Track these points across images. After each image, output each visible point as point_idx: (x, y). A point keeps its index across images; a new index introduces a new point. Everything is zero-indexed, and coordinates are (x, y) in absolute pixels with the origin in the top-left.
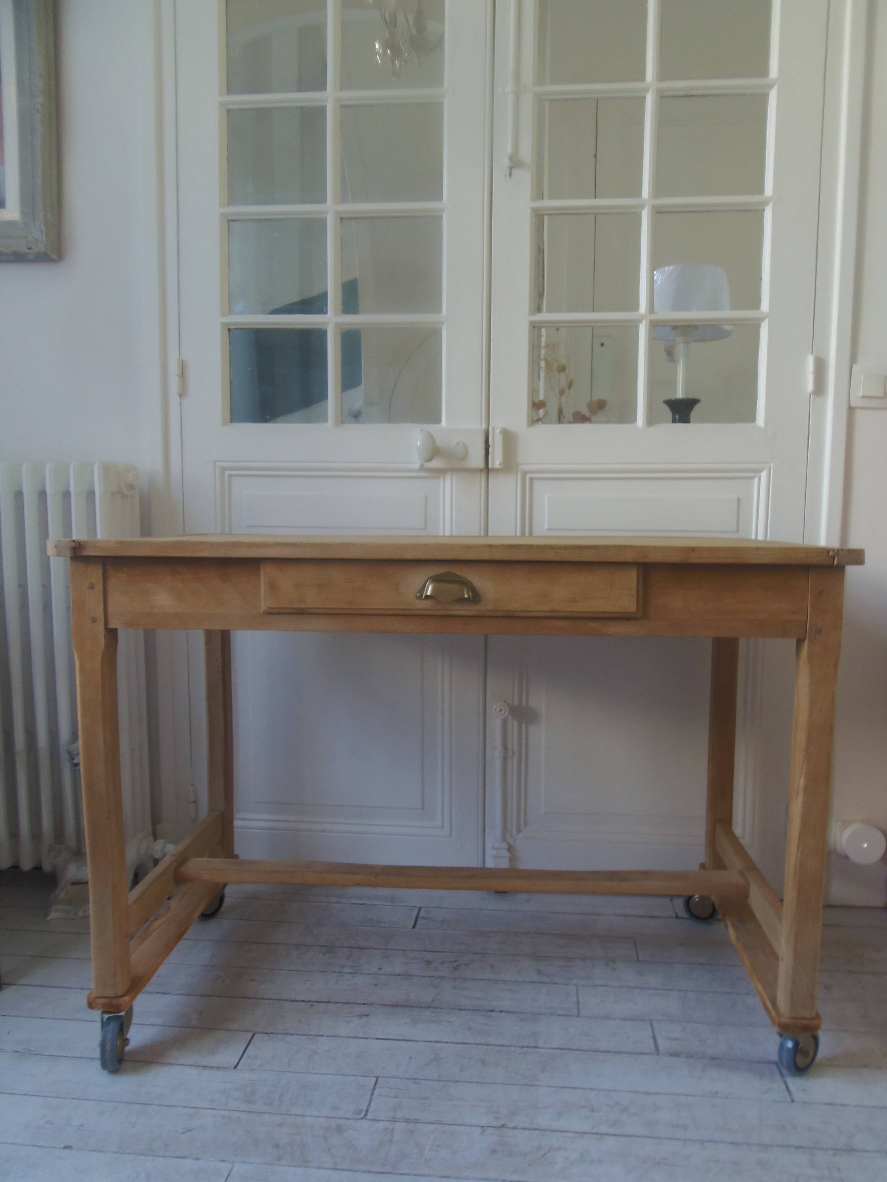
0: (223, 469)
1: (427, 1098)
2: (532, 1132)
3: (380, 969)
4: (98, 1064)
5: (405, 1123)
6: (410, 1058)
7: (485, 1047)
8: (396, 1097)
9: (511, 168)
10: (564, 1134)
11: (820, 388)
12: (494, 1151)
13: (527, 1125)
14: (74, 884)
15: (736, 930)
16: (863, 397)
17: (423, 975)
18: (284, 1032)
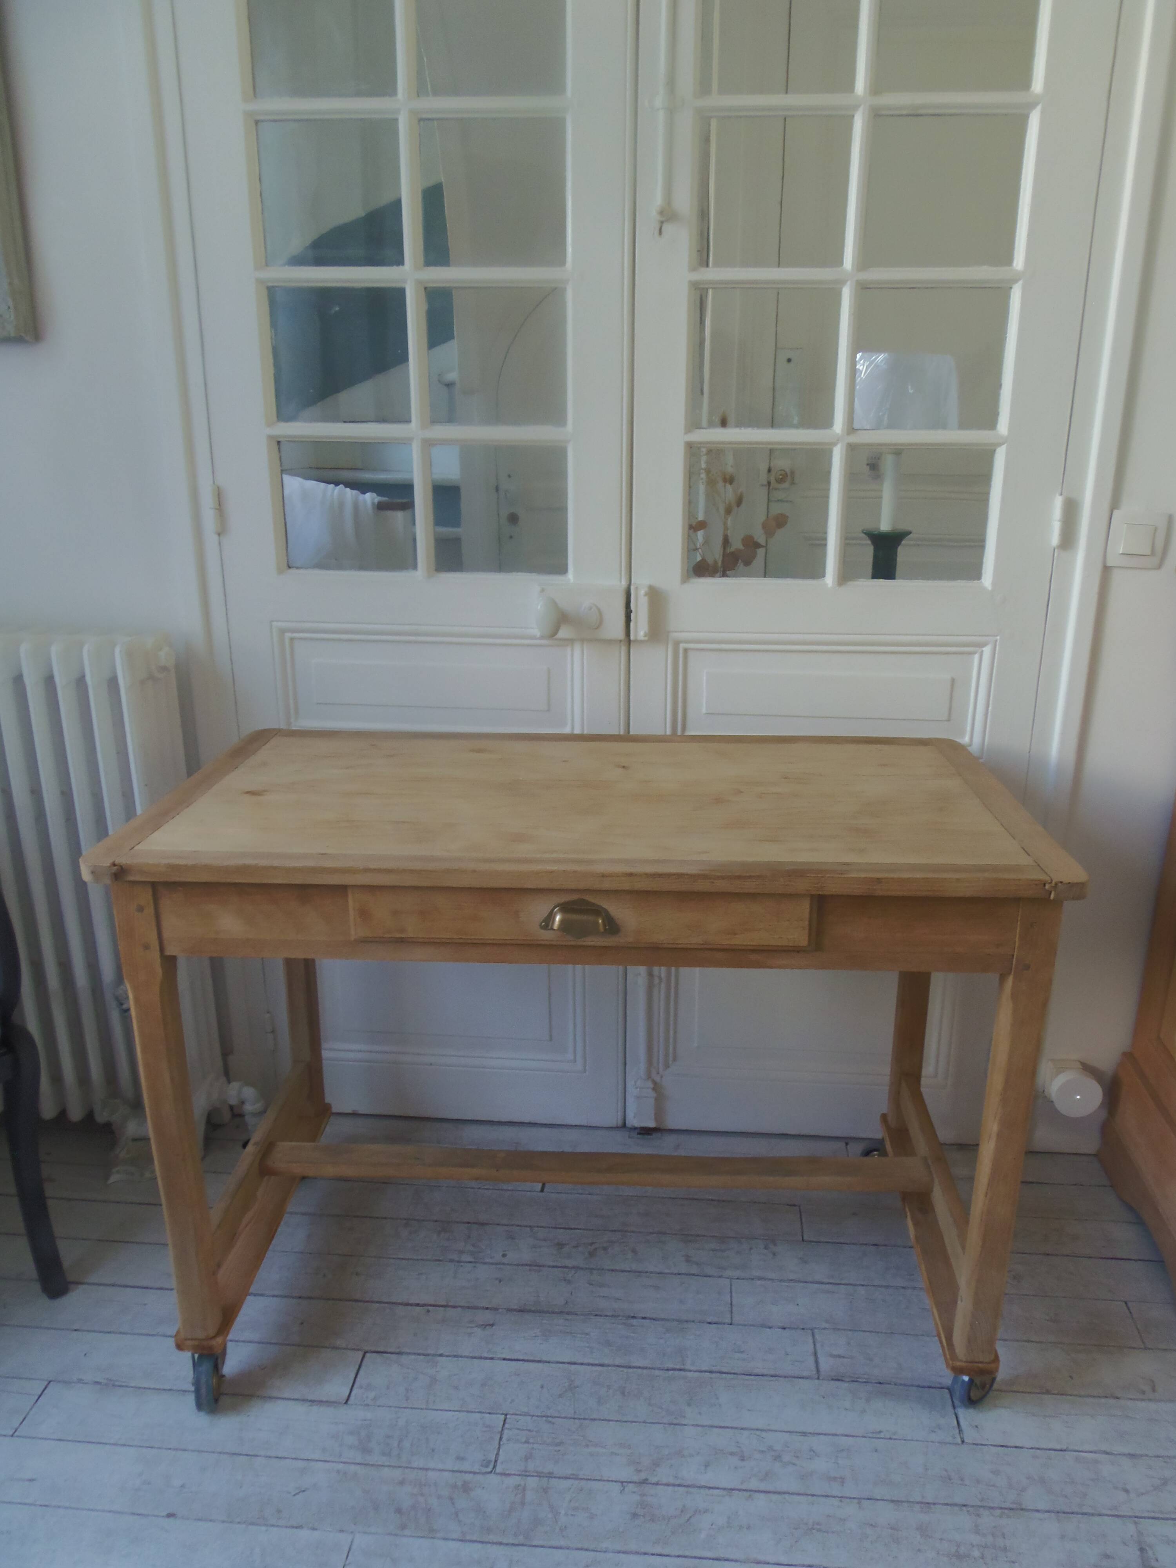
0: (282, 631)
1: (561, 1443)
2: (676, 1488)
3: (504, 1256)
4: (191, 1399)
5: (538, 1478)
6: (542, 1387)
7: (625, 1370)
8: (527, 1442)
9: (662, 222)
10: (711, 1491)
11: (1068, 539)
12: (635, 1515)
13: (671, 1480)
14: (135, 1140)
15: (916, 1224)
16: (1122, 554)
17: (555, 1264)
18: (398, 1350)
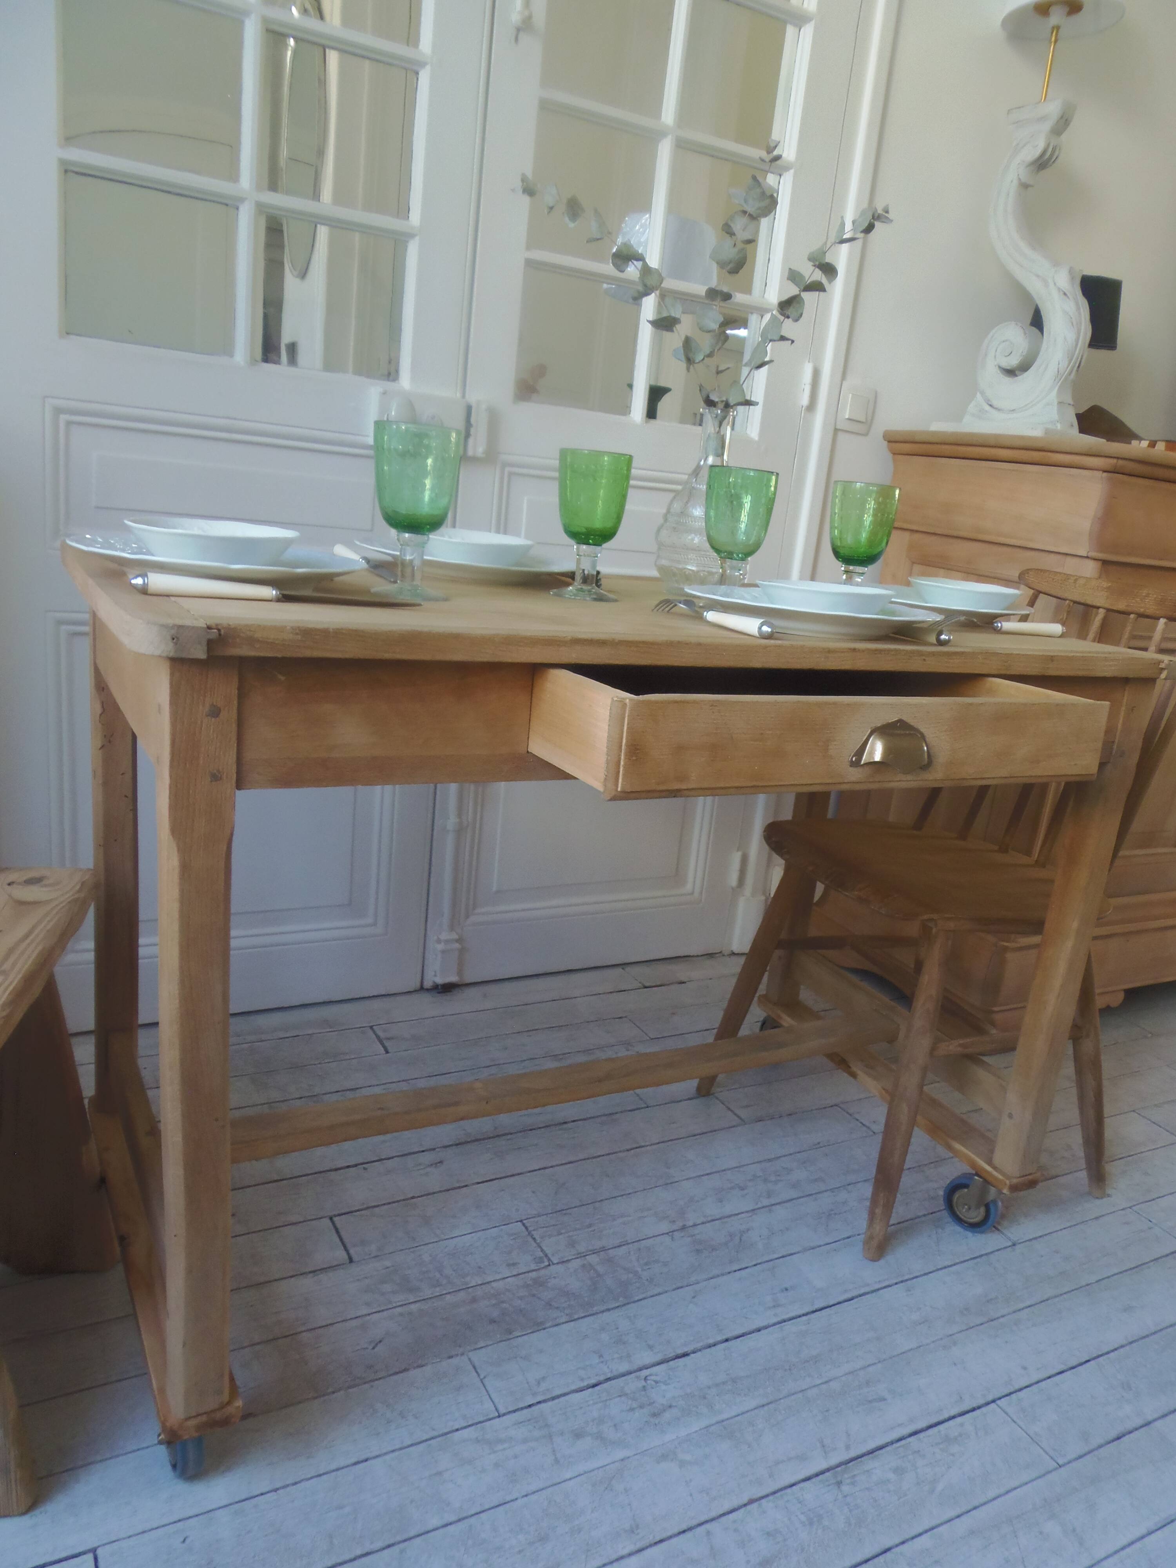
0: (57, 411)
1: (591, 1225)
2: (712, 1223)
5: (595, 1255)
6: (533, 1192)
7: (595, 1160)
8: (560, 1234)
9: (520, 31)
10: (739, 1216)
11: (812, 403)
13: (703, 1219)
16: (848, 419)
18: (365, 1206)
